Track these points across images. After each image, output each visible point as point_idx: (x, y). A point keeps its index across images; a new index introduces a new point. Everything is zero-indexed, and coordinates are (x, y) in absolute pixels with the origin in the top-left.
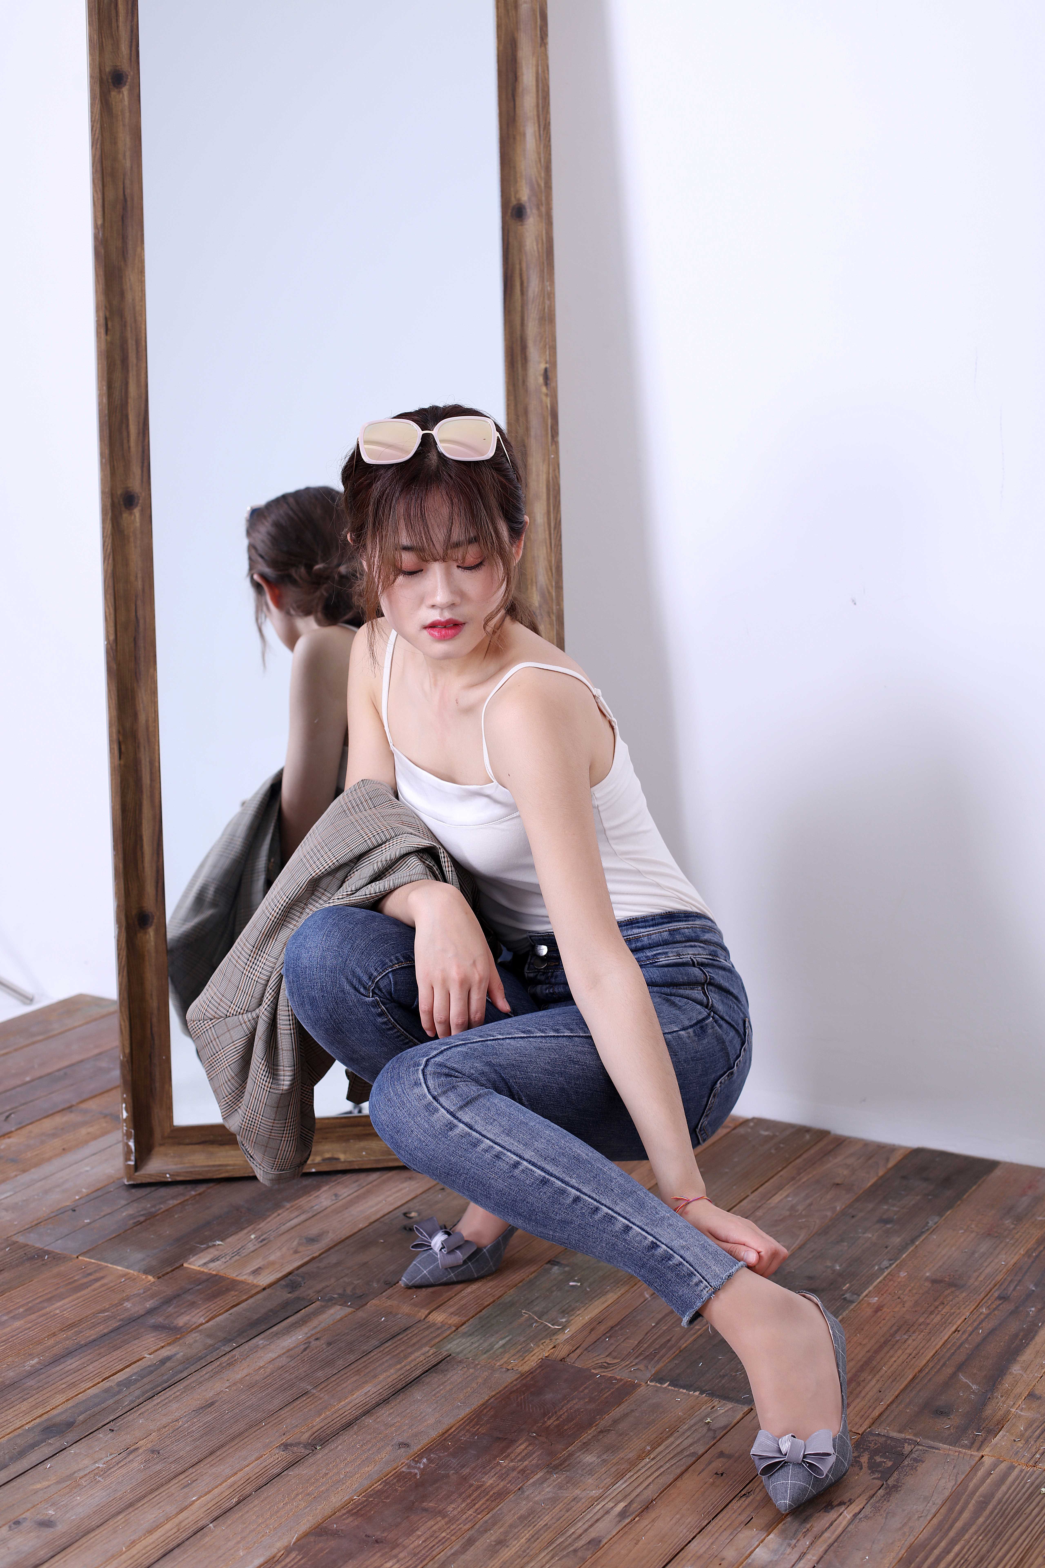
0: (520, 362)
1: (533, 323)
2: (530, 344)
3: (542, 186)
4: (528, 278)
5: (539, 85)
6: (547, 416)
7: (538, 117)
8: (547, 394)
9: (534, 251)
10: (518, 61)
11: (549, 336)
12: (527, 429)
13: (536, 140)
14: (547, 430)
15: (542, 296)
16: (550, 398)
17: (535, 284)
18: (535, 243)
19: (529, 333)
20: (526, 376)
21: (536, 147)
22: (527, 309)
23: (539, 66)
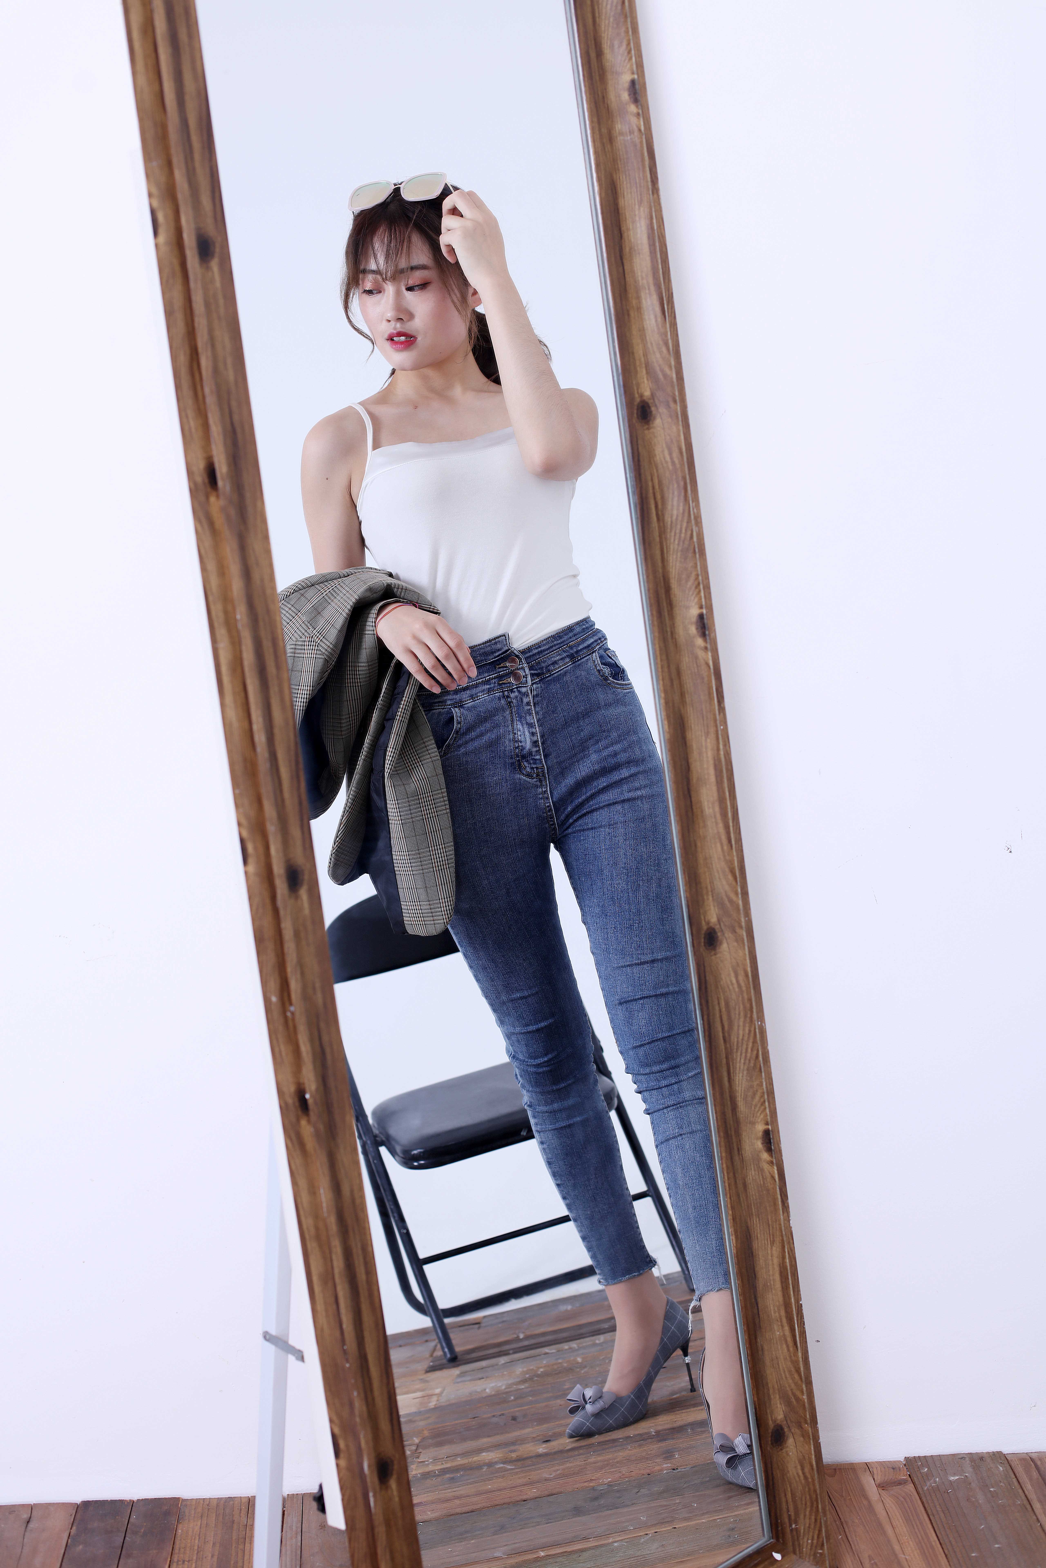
0: (666, 610)
1: (675, 557)
2: (674, 584)
3: (672, 378)
4: (663, 498)
5: (654, 245)
6: (709, 676)
7: (658, 286)
8: (706, 648)
9: (666, 462)
10: (620, 212)
11: (701, 574)
12: (682, 695)
13: (656, 317)
14: (710, 694)
15: (685, 520)
16: (712, 653)
17: (673, 506)
18: (666, 453)
19: (671, 570)
20: (673, 626)
21: (657, 325)
22: (666, 538)
23: (652, 218)
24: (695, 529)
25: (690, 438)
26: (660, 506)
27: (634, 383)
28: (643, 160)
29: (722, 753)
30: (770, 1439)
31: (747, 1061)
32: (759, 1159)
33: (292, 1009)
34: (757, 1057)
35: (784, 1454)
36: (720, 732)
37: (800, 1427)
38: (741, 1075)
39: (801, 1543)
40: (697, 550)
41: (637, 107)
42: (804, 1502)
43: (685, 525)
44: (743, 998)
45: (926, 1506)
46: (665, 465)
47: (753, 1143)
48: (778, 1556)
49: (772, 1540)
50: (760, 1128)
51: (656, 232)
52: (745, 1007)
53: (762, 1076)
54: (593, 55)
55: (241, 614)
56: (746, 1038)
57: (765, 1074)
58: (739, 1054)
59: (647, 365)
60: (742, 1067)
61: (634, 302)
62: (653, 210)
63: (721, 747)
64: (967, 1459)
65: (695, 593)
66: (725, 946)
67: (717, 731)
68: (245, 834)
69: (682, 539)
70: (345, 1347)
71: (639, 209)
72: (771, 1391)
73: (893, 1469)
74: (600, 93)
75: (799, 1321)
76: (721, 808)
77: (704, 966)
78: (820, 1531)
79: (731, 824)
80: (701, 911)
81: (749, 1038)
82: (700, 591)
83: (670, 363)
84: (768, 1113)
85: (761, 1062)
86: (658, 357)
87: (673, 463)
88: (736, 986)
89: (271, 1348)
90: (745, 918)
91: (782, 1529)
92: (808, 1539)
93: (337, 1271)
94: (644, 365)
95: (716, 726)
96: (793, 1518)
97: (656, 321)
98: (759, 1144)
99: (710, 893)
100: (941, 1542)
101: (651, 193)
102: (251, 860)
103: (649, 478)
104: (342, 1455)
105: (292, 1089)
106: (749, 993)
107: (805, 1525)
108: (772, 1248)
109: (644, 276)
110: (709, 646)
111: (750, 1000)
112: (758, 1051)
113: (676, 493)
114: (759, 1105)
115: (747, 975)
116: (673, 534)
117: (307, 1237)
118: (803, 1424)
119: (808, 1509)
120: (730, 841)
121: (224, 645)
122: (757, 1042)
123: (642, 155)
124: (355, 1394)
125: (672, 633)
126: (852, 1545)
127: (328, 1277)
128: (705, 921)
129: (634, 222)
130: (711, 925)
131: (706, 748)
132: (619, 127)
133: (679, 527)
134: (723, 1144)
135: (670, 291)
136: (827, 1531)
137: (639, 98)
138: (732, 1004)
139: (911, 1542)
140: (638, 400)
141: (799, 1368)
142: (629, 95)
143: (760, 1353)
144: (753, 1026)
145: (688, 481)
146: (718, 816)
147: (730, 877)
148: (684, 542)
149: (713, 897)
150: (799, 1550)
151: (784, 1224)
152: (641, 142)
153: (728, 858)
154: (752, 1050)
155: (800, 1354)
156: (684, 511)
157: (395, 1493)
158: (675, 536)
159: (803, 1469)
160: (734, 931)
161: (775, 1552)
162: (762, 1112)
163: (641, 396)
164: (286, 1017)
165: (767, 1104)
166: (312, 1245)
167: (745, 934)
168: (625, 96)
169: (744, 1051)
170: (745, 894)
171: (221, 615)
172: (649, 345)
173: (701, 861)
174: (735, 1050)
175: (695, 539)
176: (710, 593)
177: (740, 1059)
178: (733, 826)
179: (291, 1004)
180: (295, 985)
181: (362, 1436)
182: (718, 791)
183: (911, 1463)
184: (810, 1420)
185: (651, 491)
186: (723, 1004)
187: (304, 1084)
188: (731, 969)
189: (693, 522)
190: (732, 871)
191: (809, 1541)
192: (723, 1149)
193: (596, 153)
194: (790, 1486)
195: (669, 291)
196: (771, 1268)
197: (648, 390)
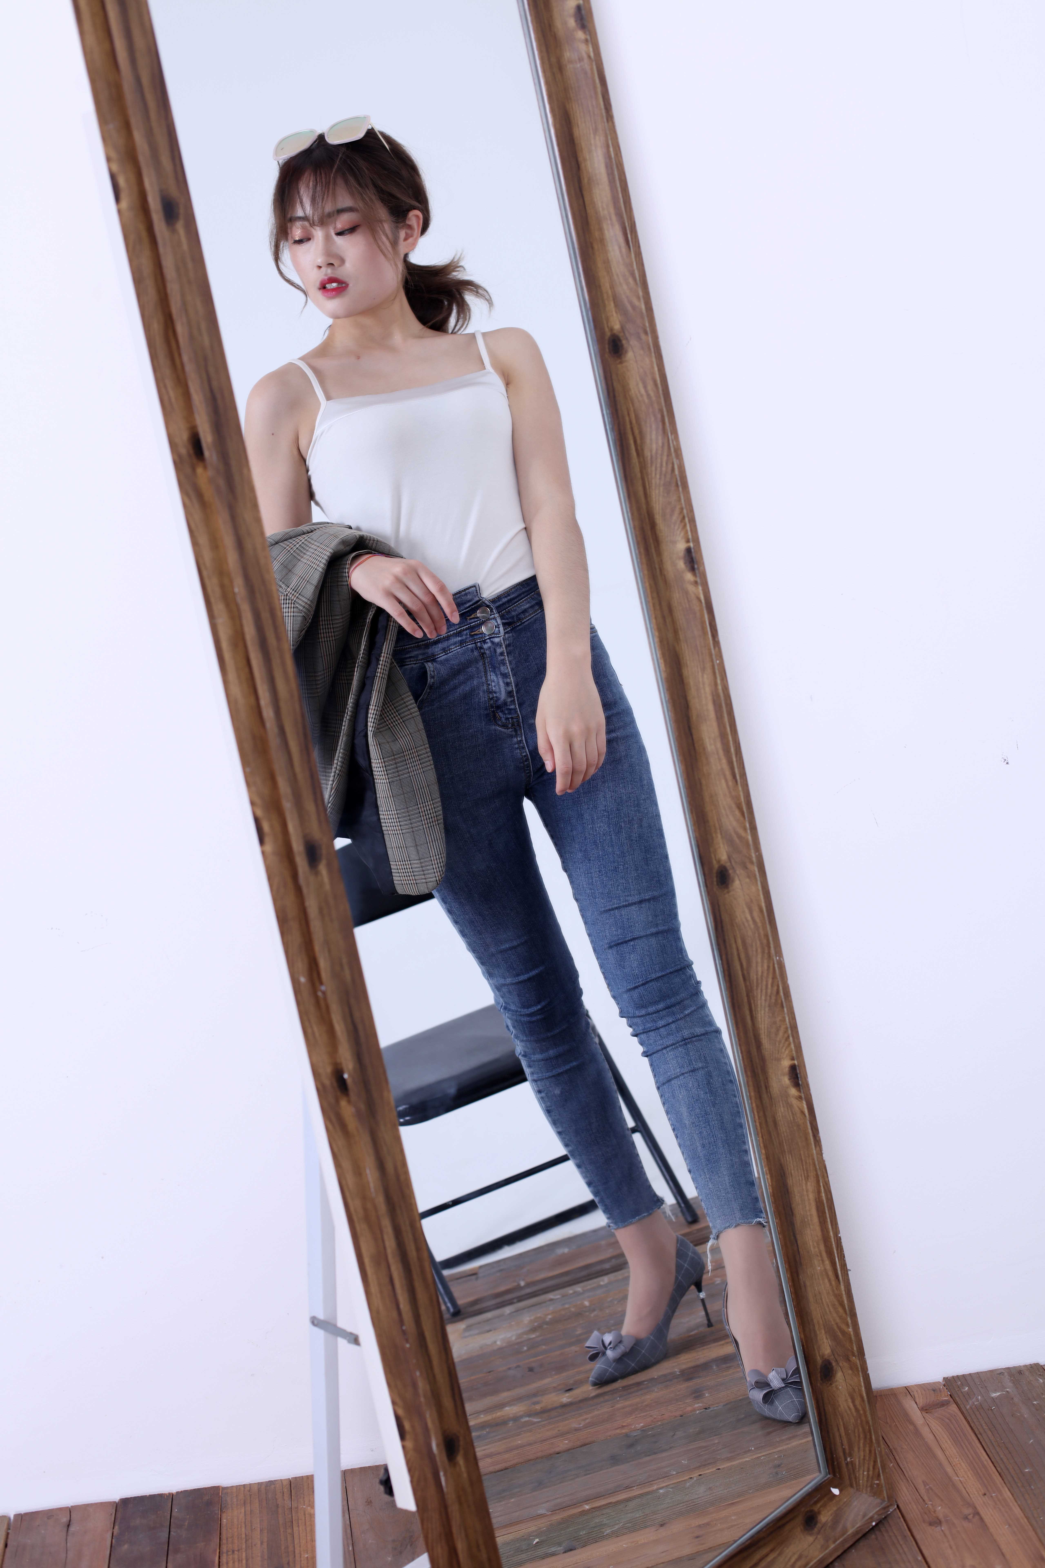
0: (653, 546)
1: (657, 492)
2: (659, 520)
3: (641, 309)
4: (641, 432)
5: (613, 175)
6: (701, 611)
7: (619, 215)
9: (642, 396)
10: (576, 142)
11: (686, 507)
12: (676, 632)
13: (620, 248)
14: (704, 629)
15: (665, 454)
16: (702, 587)
17: (651, 440)
18: (641, 386)
19: (654, 505)
20: (661, 562)
21: (622, 256)
22: (647, 474)
23: (608, 146)
24: (676, 462)
25: (664, 369)
26: (639, 441)
27: (603, 316)
28: (595, 88)
29: (720, 687)
30: (819, 1375)
31: (768, 998)
32: (787, 1096)
33: (323, 988)
34: (778, 992)
35: (834, 1389)
36: (716, 667)
37: (848, 1360)
38: (763, 1012)
39: (857, 1475)
40: (679, 483)
41: (585, 33)
42: (857, 1435)
43: (665, 458)
44: (759, 934)
45: (972, 1425)
46: (640, 398)
47: (780, 1080)
48: (836, 1491)
49: (829, 1476)
50: (786, 1063)
51: (613, 160)
52: (761, 944)
53: (784, 1011)
55: (239, 587)
56: (765, 974)
57: (787, 1010)
58: (759, 991)
59: (616, 299)
60: (763, 1004)
61: (597, 234)
62: (609, 137)
63: (719, 682)
64: (1006, 1374)
65: (681, 527)
66: (737, 883)
67: (713, 666)
68: (259, 813)
69: (664, 472)
70: (404, 1328)
71: (595, 138)
72: (816, 1326)
73: (934, 1390)
74: (546, 21)
75: (840, 1255)
76: (723, 744)
77: (719, 906)
78: (875, 1462)
79: (734, 759)
80: (712, 850)
81: (768, 974)
82: (685, 525)
83: (638, 294)
84: (793, 1048)
85: (783, 997)
86: (625, 289)
87: (648, 395)
88: (751, 923)
89: (320, 1333)
90: (755, 853)
91: (838, 1463)
92: (864, 1471)
93: (389, 1251)
94: (611, 298)
95: (712, 661)
96: (847, 1451)
97: (621, 251)
98: (786, 1080)
99: (718, 831)
100: (993, 1460)
101: (605, 120)
102: (267, 839)
103: (626, 413)
104: (408, 1437)
105: (329, 1069)
106: (764, 928)
107: (859, 1458)
108: (806, 1184)
109: (605, 206)
110: (698, 580)
111: (766, 936)
112: (778, 986)
113: (654, 426)
114: (783, 1041)
115: (761, 911)
116: (653, 468)
117: (355, 1218)
118: (850, 1357)
119: (862, 1441)
120: (734, 778)
121: (222, 620)
122: (777, 978)
123: (594, 82)
124: (418, 1373)
125: (661, 570)
126: (905, 1472)
127: (380, 1258)
128: (716, 860)
129: (590, 151)
130: (722, 863)
131: (704, 684)
132: (567, 55)
133: (659, 460)
134: (751, 1083)
135: (633, 220)
136: (882, 1462)
137: (586, 24)
138: (749, 941)
139: (962, 1463)
140: (608, 334)
141: (843, 1301)
142: (576, 21)
143: (803, 1289)
144: (772, 962)
145: (665, 413)
146: (721, 752)
147: (737, 813)
148: (665, 475)
149: (721, 834)
150: (856, 1482)
151: (818, 1158)
152: (592, 69)
153: (734, 793)
154: (772, 986)
155: (842, 1287)
156: (663, 444)
157: (463, 1469)
158: (656, 470)
159: (853, 1402)
160: (745, 867)
161: (833, 1488)
162: (786, 1048)
163: (611, 330)
164: (317, 998)
165: (791, 1039)
166: (361, 1227)
167: (756, 869)
168: (572, 23)
169: (764, 987)
170: (754, 828)
171: (217, 590)
172: (615, 277)
173: (707, 799)
174: (755, 988)
175: (677, 472)
176: (695, 526)
177: (761, 996)
178: (737, 761)
179: (321, 983)
180: (323, 964)
181: (428, 1416)
182: (719, 727)
183: (951, 1383)
184: (858, 1352)
185: (628, 426)
186: (739, 942)
187: (341, 1064)
188: (745, 906)
189: (673, 455)
190: (740, 807)
191: (865, 1473)
192: (751, 1088)
193: (547, 83)
194: (843, 1420)
196: (807, 1203)
197: (618, 323)
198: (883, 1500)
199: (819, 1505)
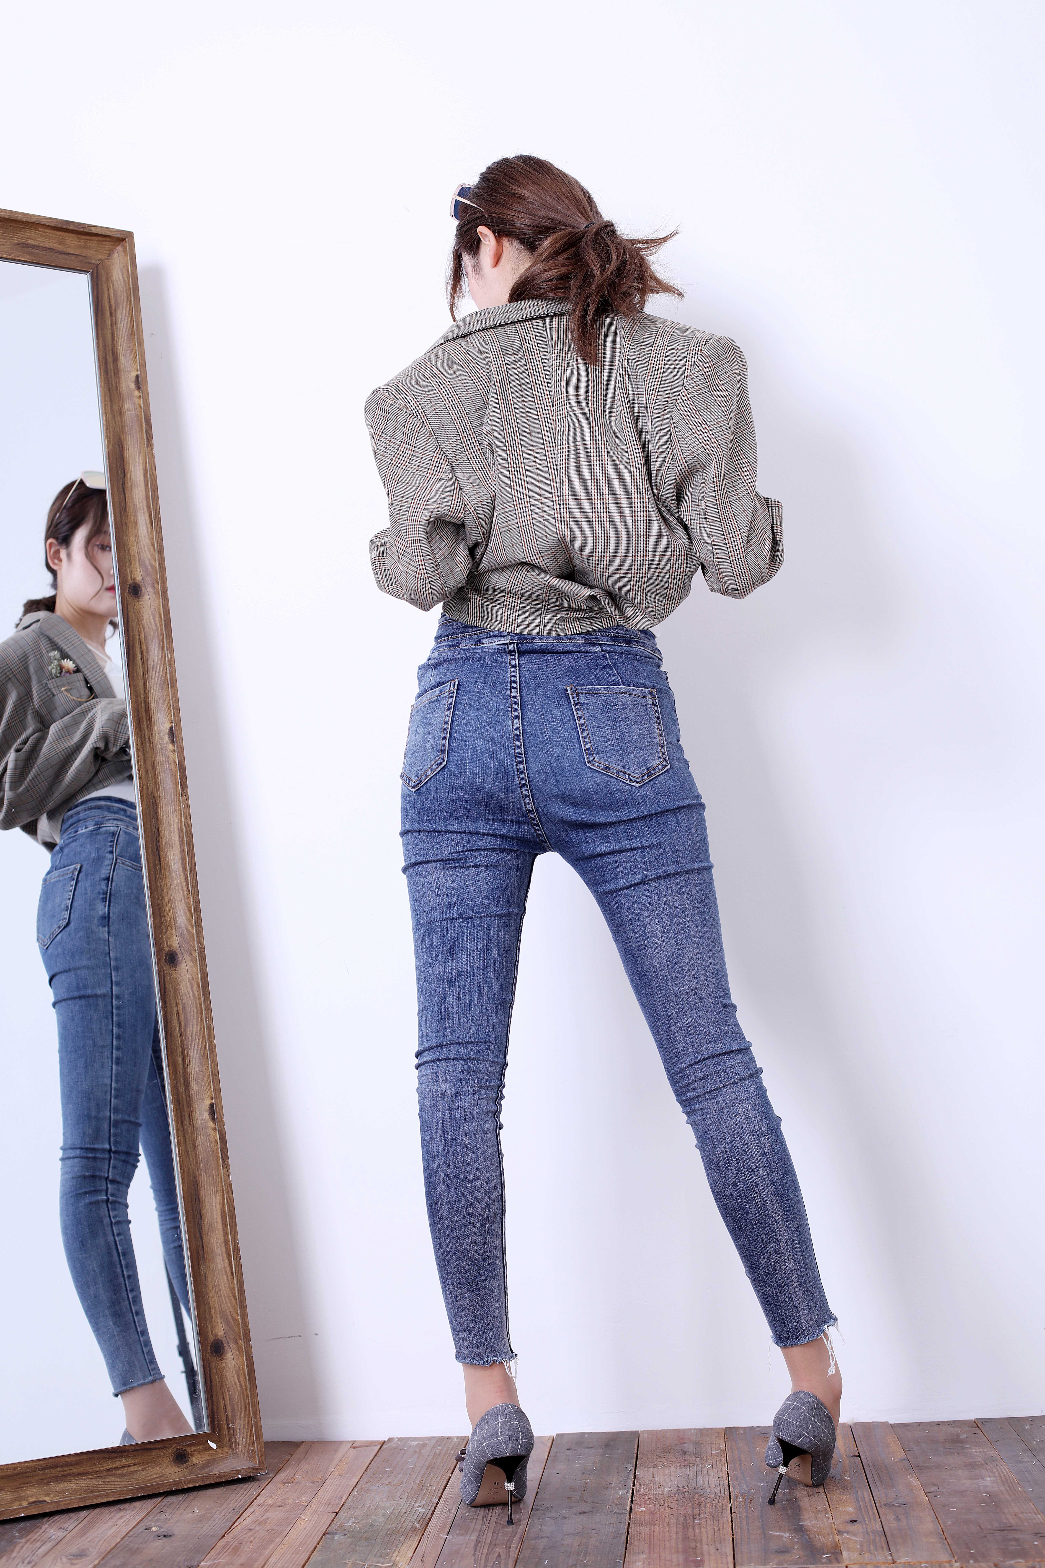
0: (145, 723)
1: (155, 688)
2: (153, 707)
3: (156, 567)
4: (147, 648)
5: (147, 480)
6: (176, 770)
7: (149, 507)
8: (174, 750)
9: (151, 624)
10: (125, 459)
11: (172, 699)
12: (156, 783)
13: (147, 528)
14: (176, 782)
15: (163, 663)
16: (178, 754)
17: (154, 653)
18: (151, 618)
19: (151, 697)
20: (151, 735)
21: (148, 533)
22: (148, 676)
23: (146, 463)
24: (169, 669)
25: (168, 608)
26: (145, 654)
27: (128, 570)
28: (142, 426)
29: (183, 824)
30: (209, 1348)
31: (199, 1052)
32: (206, 1127)
34: (205, 1047)
35: (222, 1363)
36: (182, 810)
37: (236, 1342)
38: (194, 1062)
39: (233, 1438)
40: (169, 683)
41: (140, 392)
42: (239, 1407)
43: (163, 666)
44: (196, 1004)
46: (150, 626)
47: (202, 1114)
48: (214, 1446)
49: (208, 1431)
50: (208, 1102)
51: (148, 471)
52: (197, 1011)
53: (208, 1061)
54: (110, 360)
56: (198, 1033)
57: (211, 1061)
58: (191, 1047)
59: (140, 559)
60: (193, 1056)
61: (132, 518)
62: (147, 457)
63: (183, 820)
65: (168, 713)
66: (182, 964)
67: (180, 809)
71: (138, 458)
72: (213, 1311)
74: (113, 384)
75: (235, 1256)
76: (182, 864)
77: (166, 978)
78: (251, 1430)
80: (164, 937)
81: (200, 1032)
82: (171, 711)
83: (155, 558)
84: (212, 1090)
85: (208, 1051)
86: (147, 554)
87: (156, 624)
88: (191, 995)
90: (199, 944)
91: (221, 1425)
92: (243, 1438)
94: (137, 560)
95: (180, 805)
96: (230, 1418)
97: (147, 530)
98: (206, 1115)
99: (173, 925)
103: (137, 634)
106: (199, 999)
107: (240, 1426)
108: (215, 1197)
109: (140, 501)
110: (176, 749)
111: (201, 1005)
112: (206, 1043)
113: (157, 645)
114: (207, 1085)
115: (199, 986)
116: (154, 673)
118: (238, 1340)
119: (243, 1413)
120: (188, 888)
122: (206, 1037)
123: (141, 422)
125: (150, 740)
128: (167, 944)
129: (134, 466)
130: (173, 948)
131: (174, 822)
132: (126, 405)
133: (158, 668)
135: (158, 510)
137: (141, 386)
138: (188, 1008)
140: (130, 581)
141: (235, 1294)
142: (135, 385)
143: (203, 1277)
144: (203, 1025)
146: (181, 870)
147: (188, 914)
149: (175, 928)
150: (233, 1446)
152: (141, 414)
153: (187, 900)
154: (202, 1043)
156: (162, 656)
159: (239, 1379)
160: (190, 954)
161: (210, 1441)
162: (208, 1090)
163: (134, 579)
165: (211, 1083)
167: (198, 953)
168: (132, 386)
169: (196, 1044)
170: (199, 926)
173: (166, 900)
174: (190, 1043)
176: (179, 713)
177: (194, 1050)
182: (181, 852)
184: (243, 1336)
185: (138, 643)
186: (180, 1008)
188: (188, 982)
189: (168, 664)
191: (244, 1440)
194: (229, 1392)
195: (156, 510)
196: (215, 1213)
197: (140, 576)
198: (256, 1463)
199: (192, 1449)
